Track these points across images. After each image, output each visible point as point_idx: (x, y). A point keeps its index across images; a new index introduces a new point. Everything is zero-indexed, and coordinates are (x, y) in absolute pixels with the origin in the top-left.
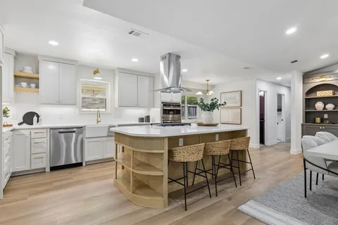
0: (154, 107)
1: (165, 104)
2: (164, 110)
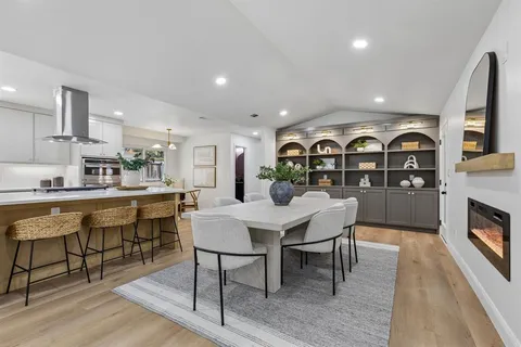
0: (70, 164)
1: (89, 160)
2: (86, 168)
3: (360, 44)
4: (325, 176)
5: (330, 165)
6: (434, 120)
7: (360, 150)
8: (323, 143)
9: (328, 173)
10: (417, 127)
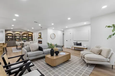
3: (33, 28)
4: (17, 39)
5: (18, 37)
6: (32, 33)
7: (23, 35)
8: (17, 34)
9: (18, 39)
10: (31, 33)
